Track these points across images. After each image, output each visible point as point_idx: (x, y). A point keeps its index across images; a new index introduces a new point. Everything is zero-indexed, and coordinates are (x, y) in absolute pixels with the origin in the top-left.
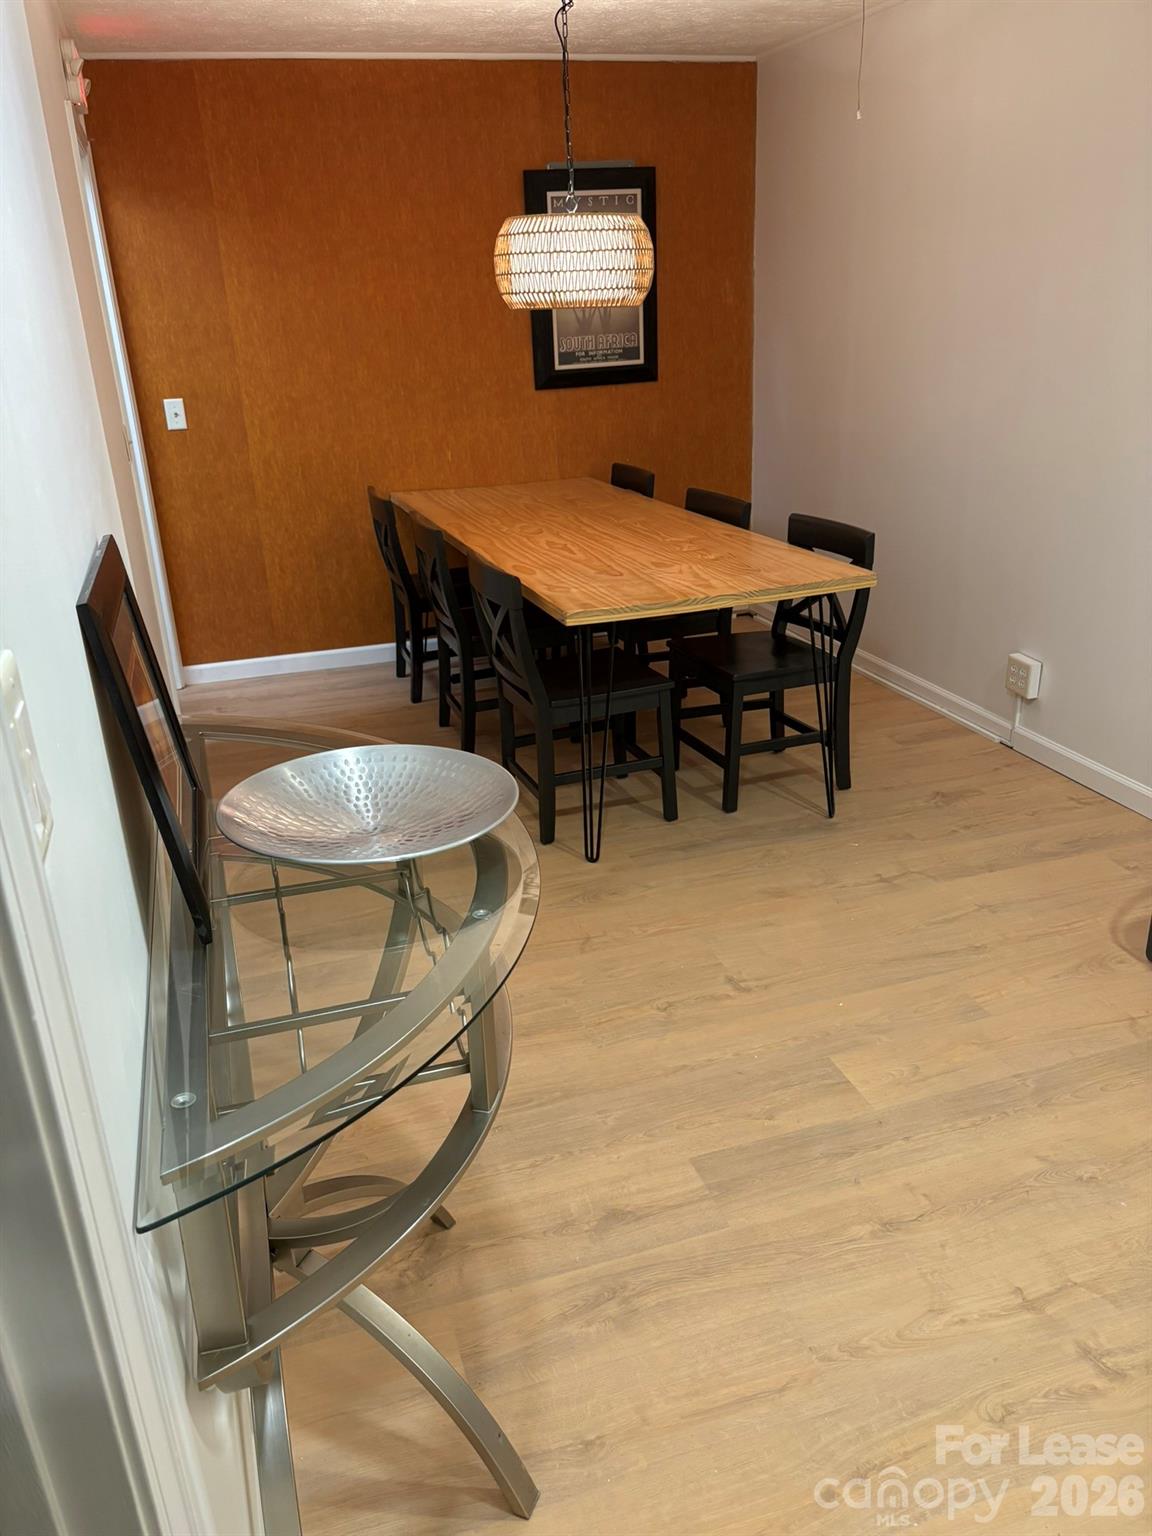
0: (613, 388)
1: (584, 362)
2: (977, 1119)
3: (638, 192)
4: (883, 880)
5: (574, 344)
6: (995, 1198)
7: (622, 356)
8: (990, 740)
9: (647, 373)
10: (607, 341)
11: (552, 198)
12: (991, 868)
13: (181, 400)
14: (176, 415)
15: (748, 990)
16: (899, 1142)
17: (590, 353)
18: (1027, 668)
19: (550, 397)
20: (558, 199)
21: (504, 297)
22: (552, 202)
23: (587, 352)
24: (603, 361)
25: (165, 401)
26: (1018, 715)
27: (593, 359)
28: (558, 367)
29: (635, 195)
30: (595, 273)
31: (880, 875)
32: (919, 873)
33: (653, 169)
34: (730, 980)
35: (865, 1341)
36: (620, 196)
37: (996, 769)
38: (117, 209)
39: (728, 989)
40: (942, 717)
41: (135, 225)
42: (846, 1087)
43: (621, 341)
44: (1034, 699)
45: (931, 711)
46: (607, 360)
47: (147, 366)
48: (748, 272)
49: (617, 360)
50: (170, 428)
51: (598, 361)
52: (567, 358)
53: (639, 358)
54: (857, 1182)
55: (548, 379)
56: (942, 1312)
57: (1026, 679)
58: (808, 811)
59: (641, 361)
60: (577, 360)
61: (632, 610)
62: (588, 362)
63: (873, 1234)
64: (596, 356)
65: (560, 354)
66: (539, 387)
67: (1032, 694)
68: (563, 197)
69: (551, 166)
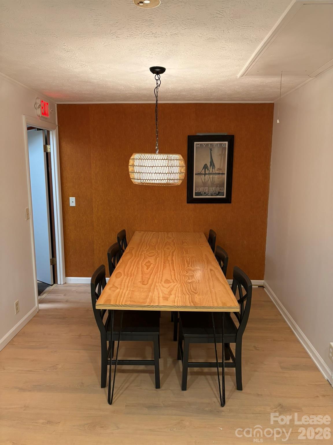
0: (214, 205)
3: (227, 143)
5: (201, 190)
9: (228, 200)
10: (213, 189)
11: (196, 144)
13: (75, 198)
14: (73, 202)
17: (206, 193)
19: (192, 206)
20: (198, 144)
23: (205, 193)
24: (210, 196)
25: (70, 198)
27: (207, 195)
28: (194, 197)
29: (226, 144)
33: (233, 136)
36: (220, 144)
46: (212, 195)
47: (66, 188)
49: (216, 196)
50: (70, 205)
51: (209, 196)
52: (197, 194)
53: (224, 196)
55: (191, 200)
59: (225, 197)
60: (201, 195)
62: (205, 196)
64: (208, 194)
65: (195, 193)
66: (187, 203)
68: (200, 144)
69: (198, 134)
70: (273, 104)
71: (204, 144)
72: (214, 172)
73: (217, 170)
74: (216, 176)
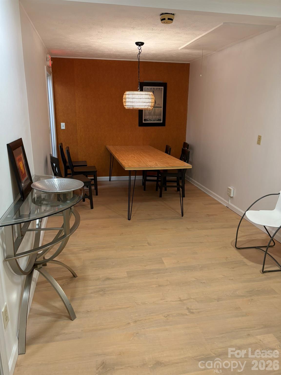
0: (155, 127)
1: (149, 121)
2: (186, 271)
3: (163, 87)
4: (187, 229)
5: (147, 117)
6: (183, 284)
7: (157, 121)
8: (224, 206)
9: (163, 124)
10: (154, 117)
11: (144, 88)
12: (211, 229)
13: (64, 123)
14: (63, 126)
15: (151, 245)
16: (169, 273)
18: (230, 190)
19: (142, 128)
20: (146, 88)
21: (124, 106)
22: (144, 89)
23: (150, 119)
24: (153, 121)
25: (61, 123)
26: (230, 200)
27: (151, 121)
28: (144, 122)
29: (162, 88)
30: (141, 103)
31: (187, 228)
32: (196, 228)
33: (166, 83)
34: (148, 243)
35: (146, 302)
36: (159, 88)
37: (223, 211)
38: (56, 86)
39: (147, 245)
40: (216, 200)
41: (59, 89)
42: (163, 263)
43: (158, 117)
44: (232, 197)
45: (214, 199)
46: (154, 121)
47: (58, 116)
48: (186, 104)
49: (156, 121)
50: (62, 128)
51: (152, 121)
52: (145, 120)
53: (161, 121)
54: (157, 278)
55: (141, 124)
56: (163, 300)
57: (230, 192)
58: (178, 215)
59: (162, 122)
60: (148, 121)
61: (139, 168)
62: (150, 121)
63: (156, 287)
64: (152, 120)
65: (144, 119)
66: (139, 126)
67: (232, 196)
68: (147, 88)
69: (145, 81)
70: (189, 64)
71: (149, 88)
72: (155, 106)
73: (157, 105)
74: (157, 109)
